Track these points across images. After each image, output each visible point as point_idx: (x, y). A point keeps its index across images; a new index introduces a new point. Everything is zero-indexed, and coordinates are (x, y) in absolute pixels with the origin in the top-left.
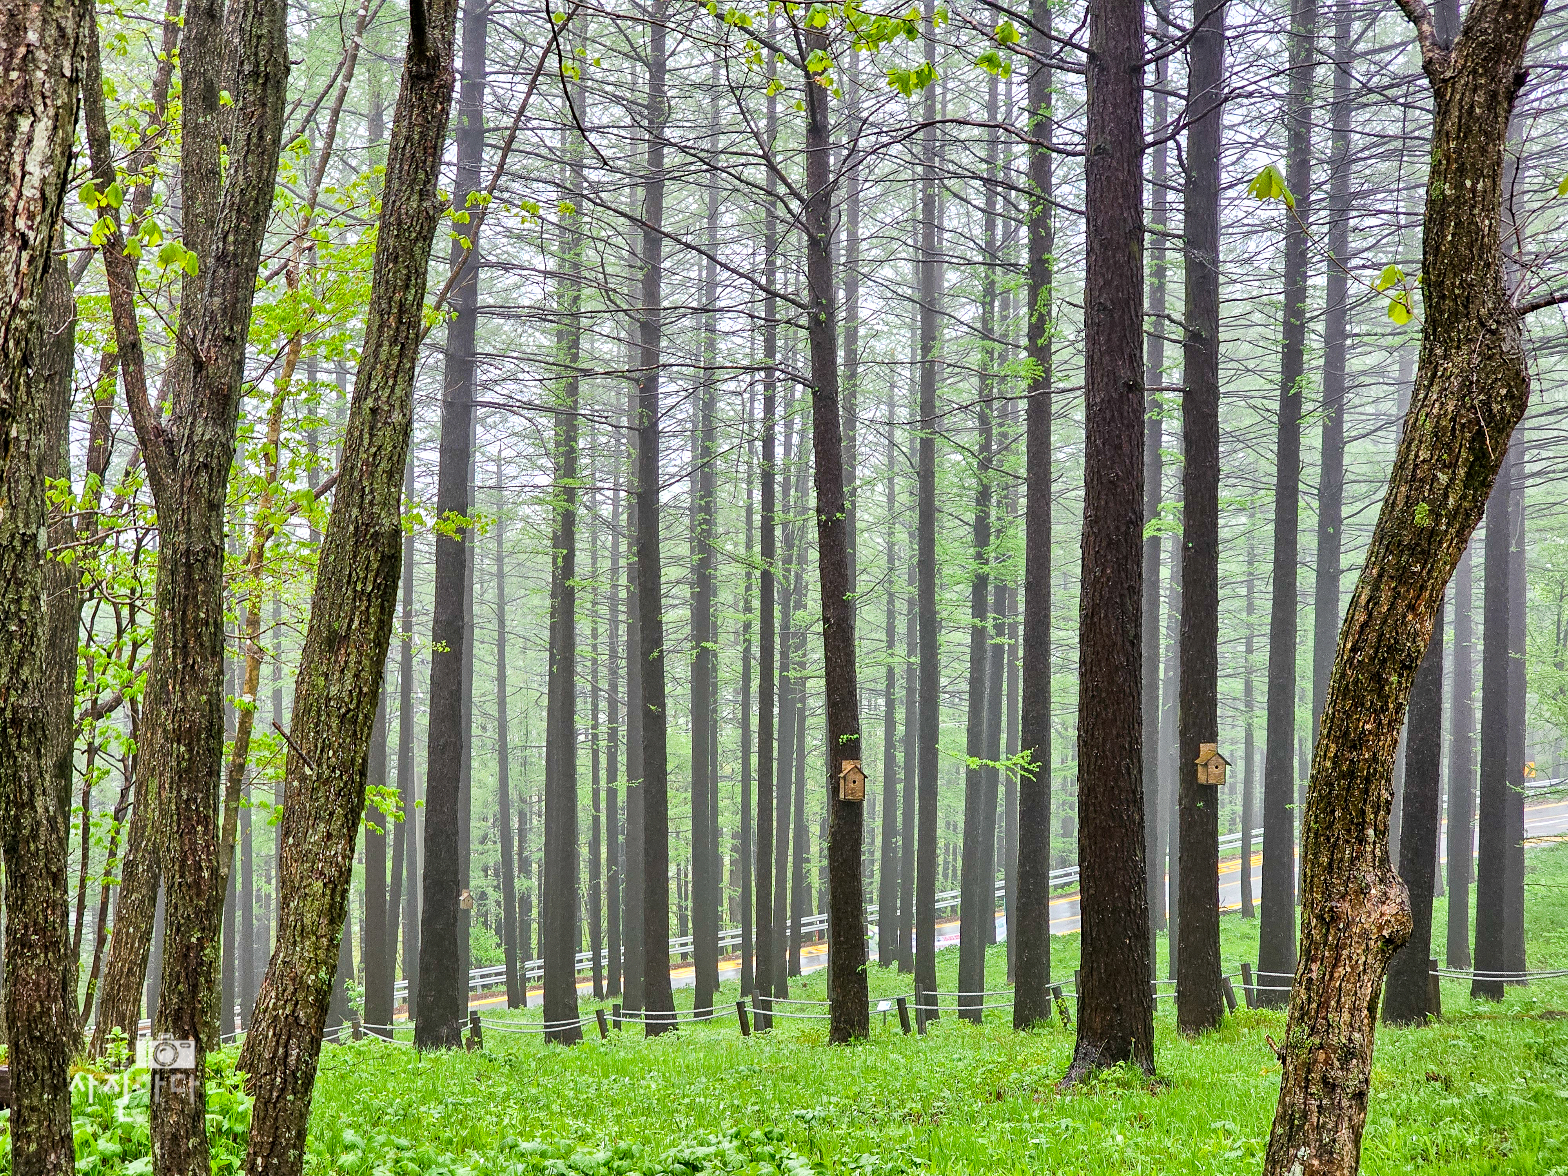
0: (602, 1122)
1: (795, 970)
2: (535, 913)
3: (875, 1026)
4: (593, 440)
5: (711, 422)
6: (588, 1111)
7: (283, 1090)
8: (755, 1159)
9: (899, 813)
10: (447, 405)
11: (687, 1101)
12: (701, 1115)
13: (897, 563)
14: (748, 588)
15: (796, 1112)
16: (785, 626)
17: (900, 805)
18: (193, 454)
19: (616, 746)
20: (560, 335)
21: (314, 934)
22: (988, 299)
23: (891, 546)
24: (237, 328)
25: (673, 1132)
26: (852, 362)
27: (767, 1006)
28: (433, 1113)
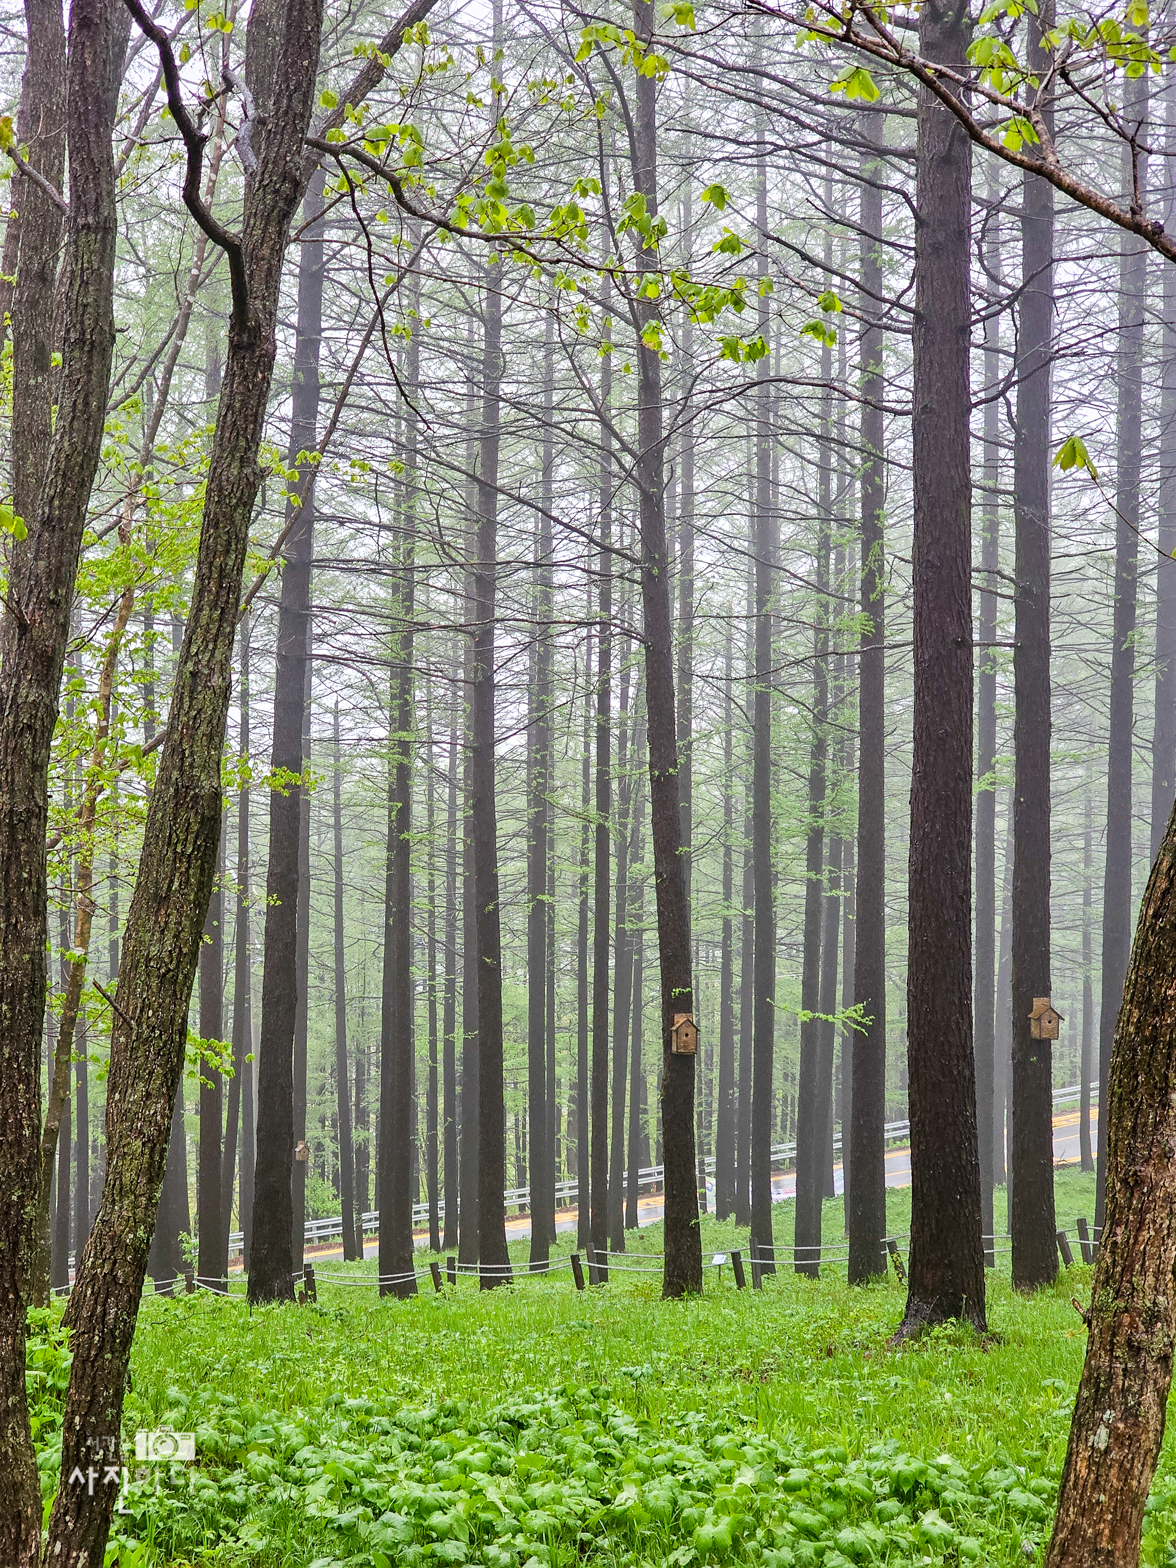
0: (431, 1378)
1: (633, 1221)
2: (372, 1164)
3: (709, 1282)
4: (429, 693)
5: (546, 675)
6: (417, 1366)
7: (101, 1349)
8: (581, 1416)
9: (736, 1064)
10: (282, 658)
11: (516, 1356)
12: (529, 1373)
13: (734, 815)
14: (585, 841)
15: (624, 1369)
16: (622, 878)
17: (737, 1056)
18: (17, 716)
19: (453, 997)
20: (395, 588)
21: (133, 1193)
22: (823, 553)
23: (728, 799)
24: (62, 591)
25: (500, 1388)
26: (688, 616)
27: (602, 1259)
28: (262, 1368)
